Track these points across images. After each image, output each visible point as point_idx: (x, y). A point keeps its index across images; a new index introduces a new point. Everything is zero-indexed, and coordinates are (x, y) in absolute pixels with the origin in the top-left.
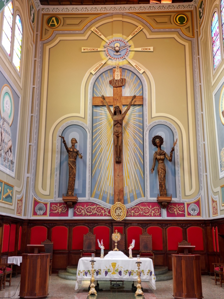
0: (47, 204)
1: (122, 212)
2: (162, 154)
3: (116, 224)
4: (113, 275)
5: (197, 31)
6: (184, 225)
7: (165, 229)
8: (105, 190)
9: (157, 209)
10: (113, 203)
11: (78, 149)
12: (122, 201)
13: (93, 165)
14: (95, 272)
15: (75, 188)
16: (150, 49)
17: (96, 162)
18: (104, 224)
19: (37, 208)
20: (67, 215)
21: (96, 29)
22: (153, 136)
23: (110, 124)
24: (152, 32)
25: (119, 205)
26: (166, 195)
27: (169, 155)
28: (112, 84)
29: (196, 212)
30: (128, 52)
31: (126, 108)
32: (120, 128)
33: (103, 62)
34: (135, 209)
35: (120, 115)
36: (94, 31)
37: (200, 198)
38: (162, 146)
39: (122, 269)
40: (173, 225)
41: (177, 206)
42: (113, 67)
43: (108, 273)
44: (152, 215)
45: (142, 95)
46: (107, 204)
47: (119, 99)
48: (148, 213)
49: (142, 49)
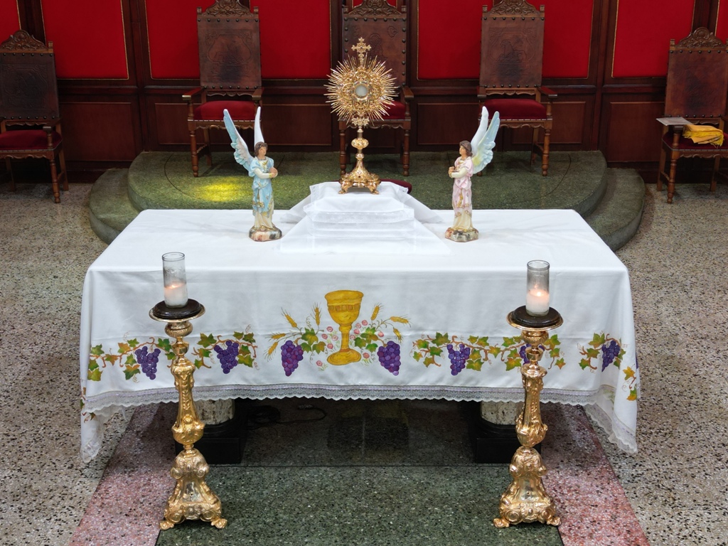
4: (341, 368)
14: (214, 354)
39: (406, 333)
43: (306, 355)
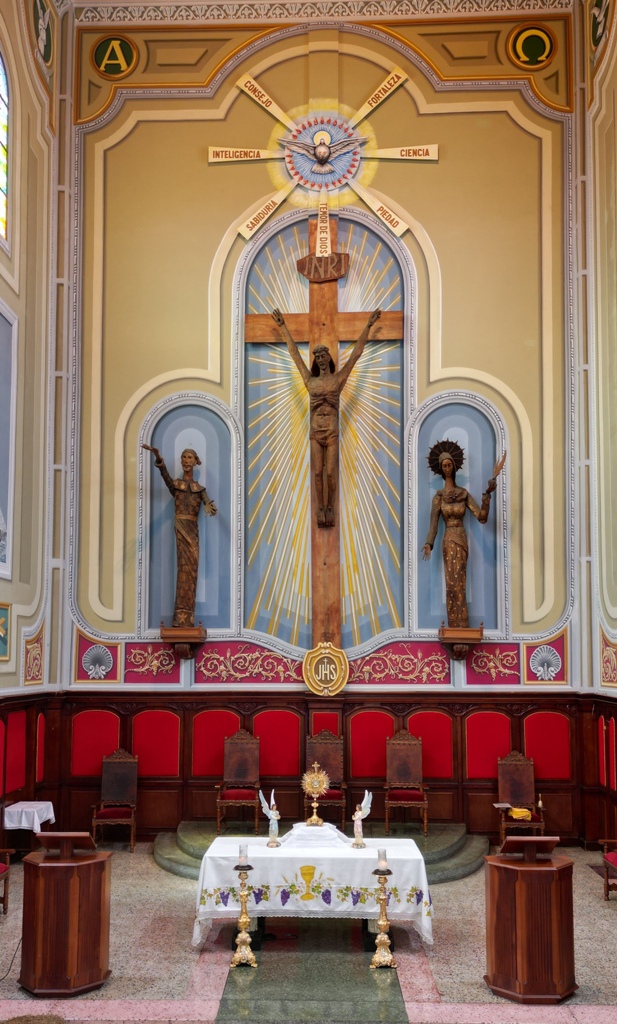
0: (116, 647)
1: (335, 670)
2: (458, 499)
3: (318, 706)
4: (306, 902)
5: (583, 90)
6: (515, 707)
7: (459, 719)
8: (285, 606)
9: (438, 661)
10: (311, 645)
11: (203, 482)
12: (337, 639)
13: (250, 533)
14: (253, 895)
15: (196, 601)
16: (427, 153)
17: (257, 524)
18: (285, 705)
19: (86, 658)
20: (177, 680)
21: (253, 82)
22: (432, 444)
23: (300, 402)
24: (436, 93)
25: (327, 651)
26: (466, 622)
27: (480, 503)
28: (306, 273)
29: (552, 669)
30: (356, 164)
31: (351, 351)
32: (332, 418)
33: (278, 198)
34: (375, 662)
35: (330, 377)
36: (246, 90)
37: (565, 630)
38: (459, 473)
39: (334, 886)
40: (483, 706)
41: (497, 652)
42: (310, 216)
43: (291, 896)
44: (425, 679)
45: (399, 309)
46: (293, 647)
47: (327, 323)
48: (412, 672)
49: (404, 153)
